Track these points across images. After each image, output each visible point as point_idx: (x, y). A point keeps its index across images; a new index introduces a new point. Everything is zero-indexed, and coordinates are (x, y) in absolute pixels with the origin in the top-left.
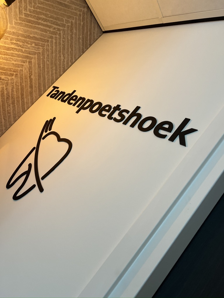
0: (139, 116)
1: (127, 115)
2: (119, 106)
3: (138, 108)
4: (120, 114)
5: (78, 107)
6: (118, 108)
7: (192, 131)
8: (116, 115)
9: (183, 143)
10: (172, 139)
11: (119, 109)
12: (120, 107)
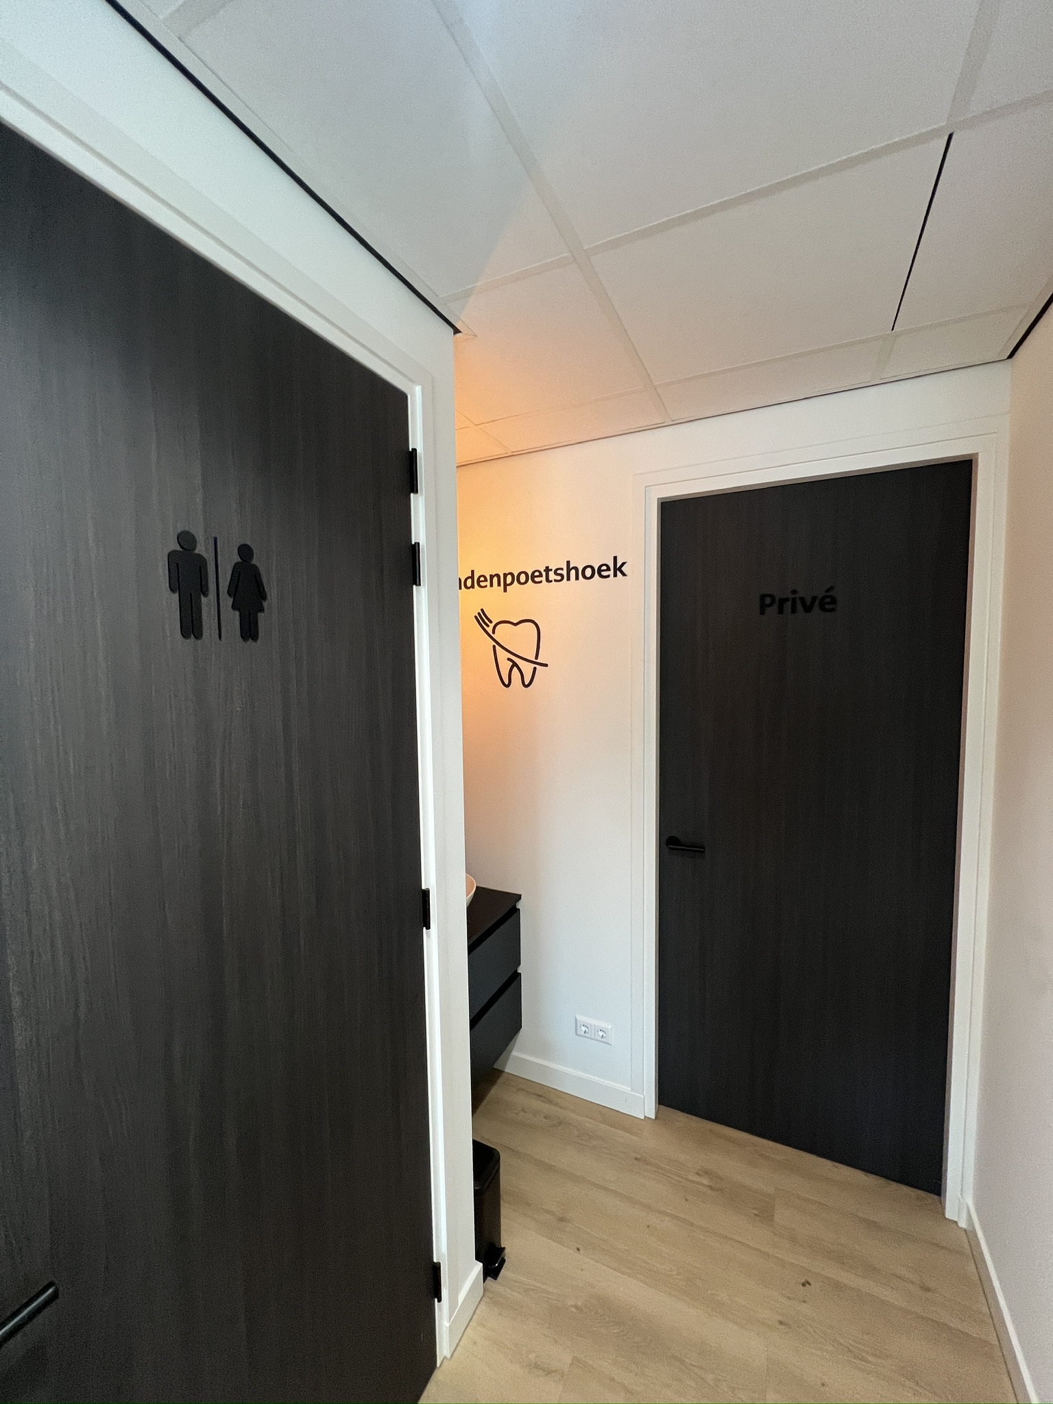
0: (576, 569)
1: (564, 572)
2: (547, 568)
3: (568, 563)
4: (556, 573)
5: (499, 584)
6: (547, 570)
7: (623, 564)
8: (552, 576)
9: (624, 574)
10: (615, 575)
11: (551, 570)
12: (550, 568)
